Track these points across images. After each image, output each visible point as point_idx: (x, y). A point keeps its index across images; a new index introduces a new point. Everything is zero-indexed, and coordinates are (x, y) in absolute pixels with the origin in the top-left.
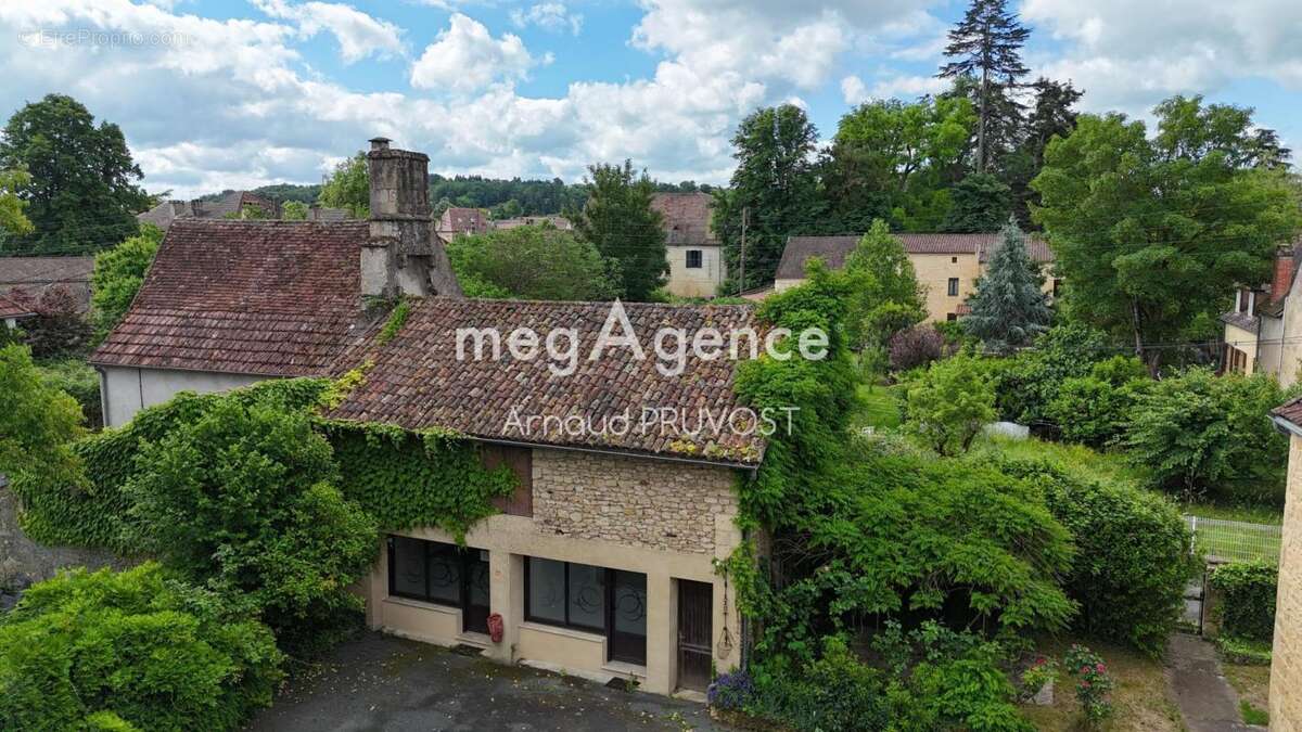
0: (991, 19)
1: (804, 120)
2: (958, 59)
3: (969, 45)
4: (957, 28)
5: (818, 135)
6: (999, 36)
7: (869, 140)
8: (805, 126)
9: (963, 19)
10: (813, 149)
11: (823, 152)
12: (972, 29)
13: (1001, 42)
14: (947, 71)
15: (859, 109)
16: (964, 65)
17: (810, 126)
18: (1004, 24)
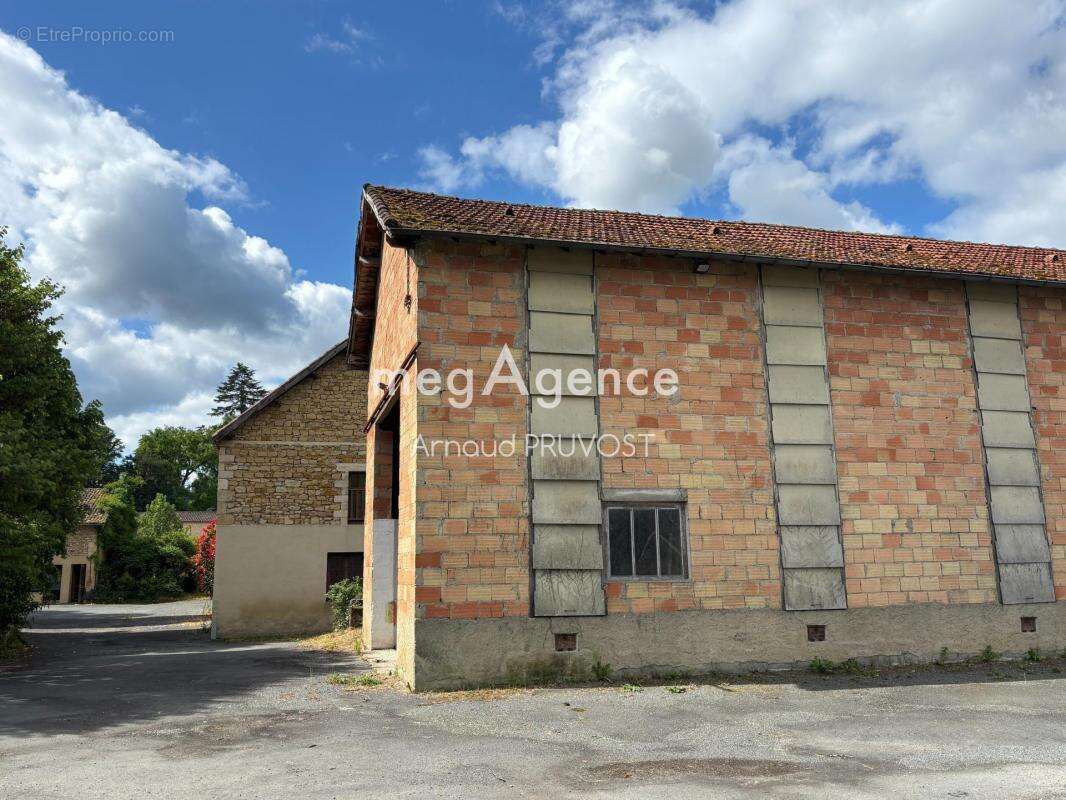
0: (244, 383)
1: (113, 436)
2: (223, 404)
3: (231, 397)
4: (223, 386)
5: (124, 447)
6: (251, 393)
7: (161, 453)
8: (113, 440)
9: (227, 380)
10: (119, 455)
11: (127, 458)
12: (231, 389)
13: (251, 397)
14: (217, 412)
15: (154, 431)
16: (228, 408)
17: (118, 441)
18: (253, 386)
